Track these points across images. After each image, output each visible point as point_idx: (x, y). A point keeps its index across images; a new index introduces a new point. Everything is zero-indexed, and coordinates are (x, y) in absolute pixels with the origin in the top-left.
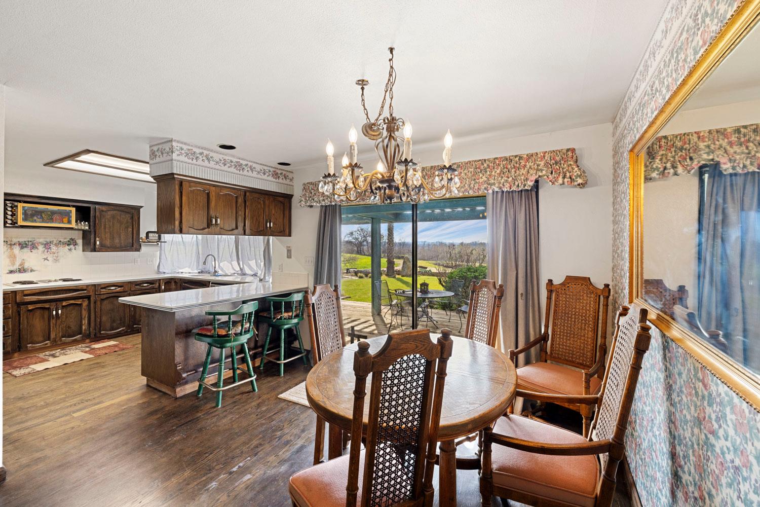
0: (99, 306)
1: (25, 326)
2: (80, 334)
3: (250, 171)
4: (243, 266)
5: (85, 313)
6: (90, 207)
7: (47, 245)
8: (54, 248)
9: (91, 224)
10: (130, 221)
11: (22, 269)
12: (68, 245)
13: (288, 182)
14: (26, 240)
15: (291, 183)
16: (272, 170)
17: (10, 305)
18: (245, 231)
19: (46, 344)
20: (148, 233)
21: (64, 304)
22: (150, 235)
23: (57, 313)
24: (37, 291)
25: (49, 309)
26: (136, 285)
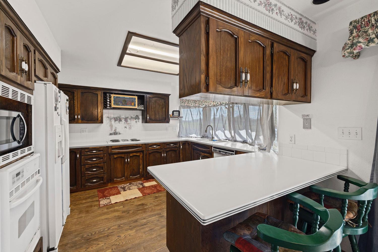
0: (148, 157)
1: (113, 167)
2: (139, 174)
3: (279, 14)
4: (235, 135)
5: (141, 161)
6: (144, 96)
7: (126, 119)
8: (129, 121)
9: (145, 105)
10: (164, 104)
11: (115, 133)
12: (136, 119)
13: (311, 34)
14: (117, 116)
15: (313, 36)
16: (299, 16)
17: (106, 155)
18: (271, 94)
19: (123, 179)
20: (173, 112)
21: (131, 155)
22: (175, 113)
23: (128, 160)
24: (118, 147)
25: (124, 157)
26: (167, 145)
